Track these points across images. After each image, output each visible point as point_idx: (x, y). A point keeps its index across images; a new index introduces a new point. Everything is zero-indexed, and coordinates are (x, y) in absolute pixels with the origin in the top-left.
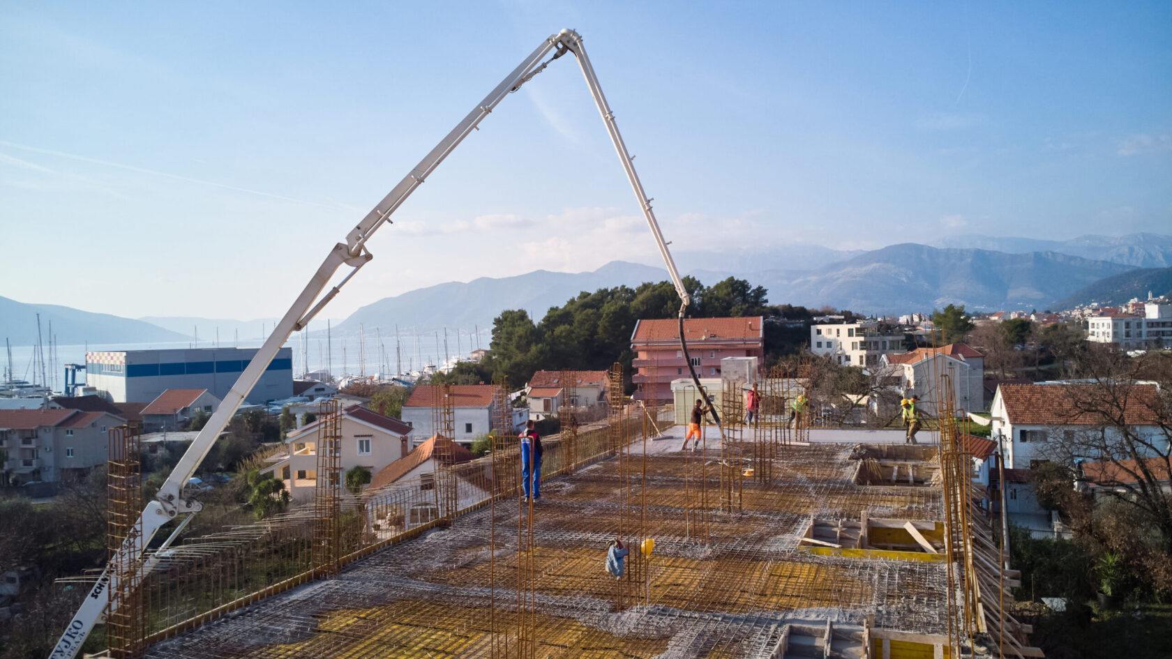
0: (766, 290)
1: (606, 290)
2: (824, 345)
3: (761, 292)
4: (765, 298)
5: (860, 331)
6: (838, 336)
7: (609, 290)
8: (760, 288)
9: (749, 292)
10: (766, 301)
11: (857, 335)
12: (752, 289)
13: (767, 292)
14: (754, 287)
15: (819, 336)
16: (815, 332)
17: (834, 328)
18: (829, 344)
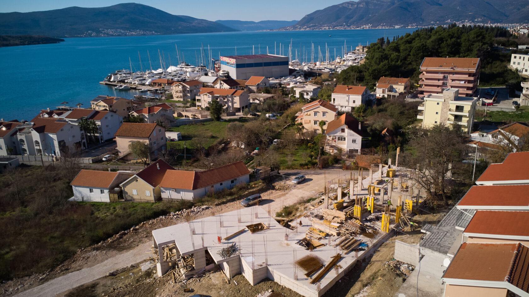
15: (515, 59)
16: (514, 57)
17: (522, 56)
18: (519, 64)
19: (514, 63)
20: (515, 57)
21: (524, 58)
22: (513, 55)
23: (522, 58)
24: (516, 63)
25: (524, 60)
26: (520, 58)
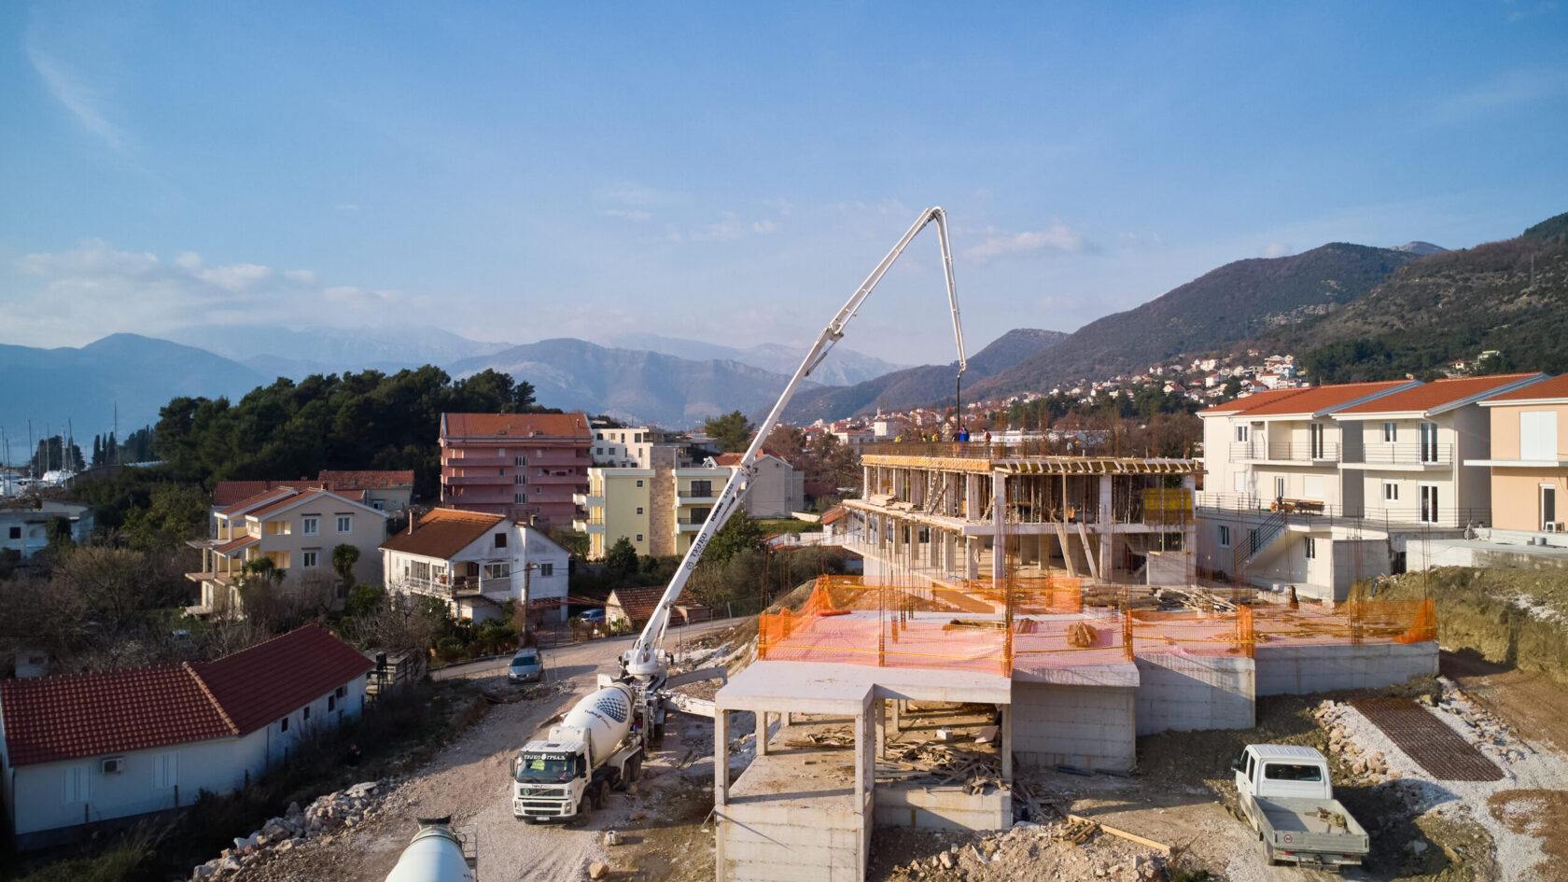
0: (532, 387)
1: (321, 377)
2: (606, 451)
3: (526, 389)
4: (532, 396)
5: (648, 437)
6: (623, 442)
7: (325, 378)
8: (525, 384)
9: (512, 388)
10: (534, 400)
11: (645, 441)
12: (515, 384)
13: (534, 389)
14: (517, 383)
15: (601, 441)
17: (614, 432)
18: (611, 451)
19: (600, 451)
20: (600, 436)
21: (623, 435)
26: (612, 437)
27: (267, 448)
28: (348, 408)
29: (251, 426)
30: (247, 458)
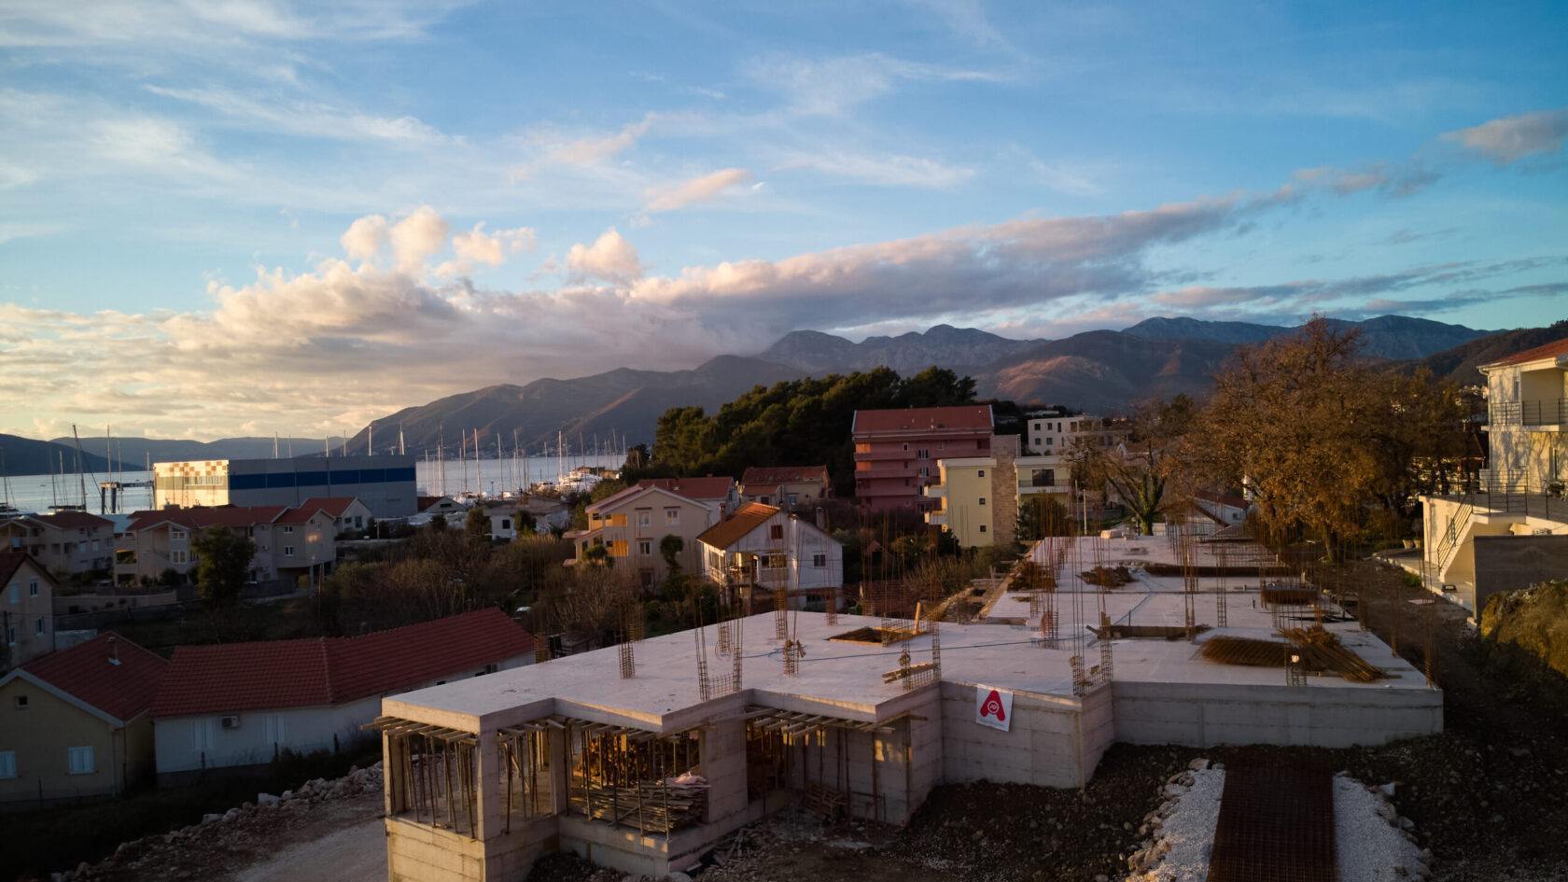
0: (974, 382)
1: (788, 383)
3: (967, 384)
5: (1084, 425)
7: (791, 384)
8: (967, 378)
9: (955, 383)
10: (975, 394)
11: (1081, 430)
12: (958, 379)
14: (961, 378)
15: (1038, 431)
16: (1033, 427)
17: (1055, 422)
18: (1049, 441)
19: (1038, 441)
20: (1038, 427)
21: (1059, 424)
22: (1031, 424)
23: (1055, 427)
24: (1044, 441)
25: (1060, 431)
26: (1050, 426)
27: (723, 449)
28: (799, 410)
29: (712, 430)
30: (708, 457)
